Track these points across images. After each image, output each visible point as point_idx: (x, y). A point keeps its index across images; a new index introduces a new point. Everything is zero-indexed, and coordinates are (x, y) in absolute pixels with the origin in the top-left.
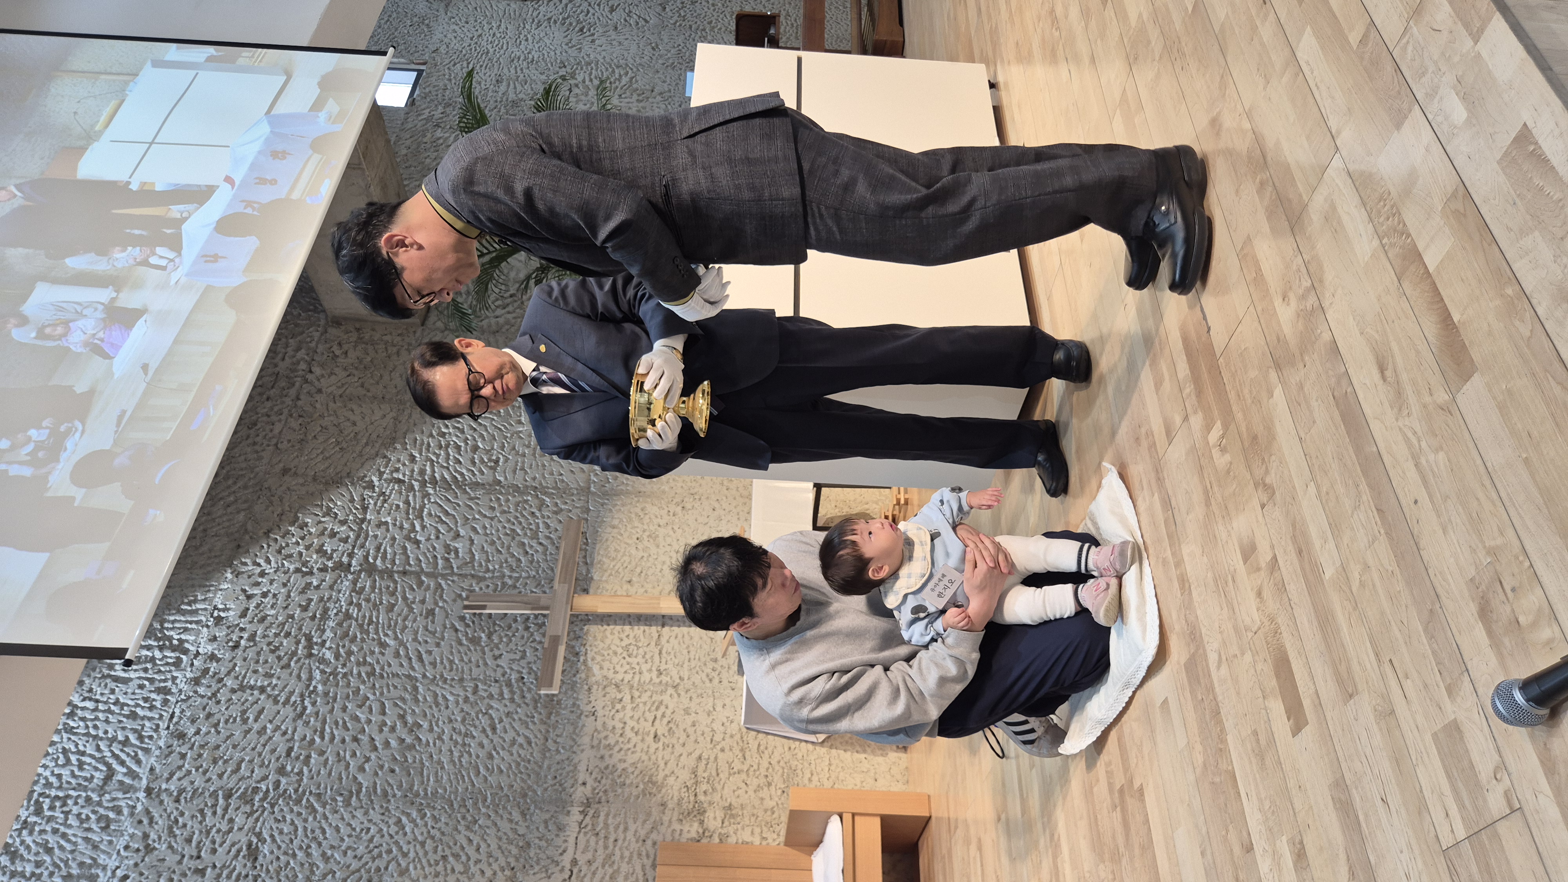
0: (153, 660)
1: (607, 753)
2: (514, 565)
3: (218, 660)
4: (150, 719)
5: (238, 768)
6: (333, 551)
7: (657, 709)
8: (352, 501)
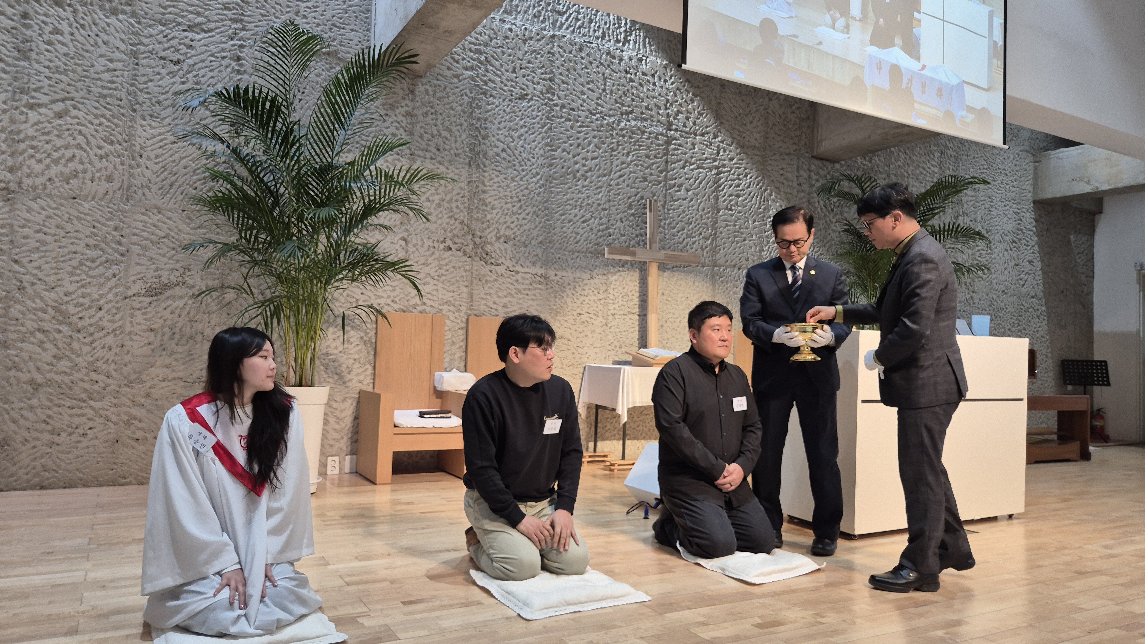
0: (620, 27)
1: (571, 287)
2: (672, 225)
3: (619, 63)
4: (589, 31)
5: (564, 83)
6: (678, 120)
7: (595, 314)
8: (707, 127)
